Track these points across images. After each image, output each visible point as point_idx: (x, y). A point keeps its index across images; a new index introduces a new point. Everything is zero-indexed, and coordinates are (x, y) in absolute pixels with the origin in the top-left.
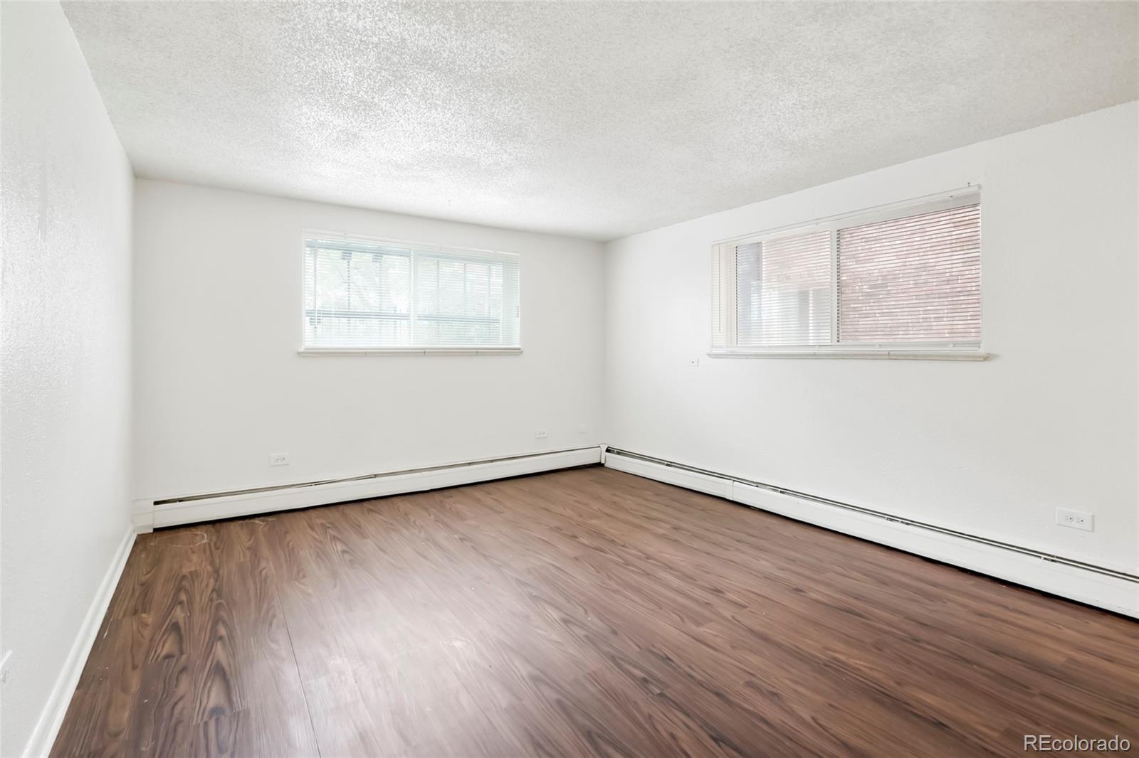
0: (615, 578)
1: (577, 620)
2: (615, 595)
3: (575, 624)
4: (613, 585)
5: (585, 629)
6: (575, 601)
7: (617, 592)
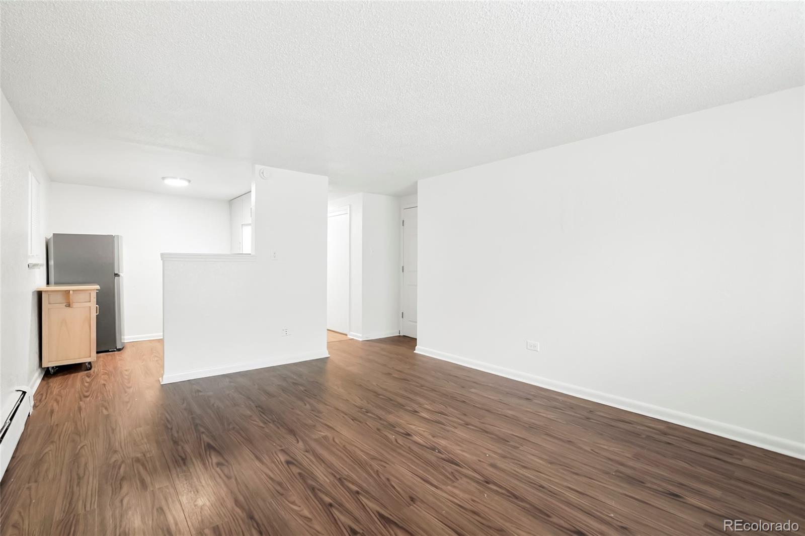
0: (372, 472)
1: (401, 435)
2: (376, 455)
3: (402, 433)
4: (375, 465)
5: (397, 431)
6: (405, 448)
7: (374, 458)
